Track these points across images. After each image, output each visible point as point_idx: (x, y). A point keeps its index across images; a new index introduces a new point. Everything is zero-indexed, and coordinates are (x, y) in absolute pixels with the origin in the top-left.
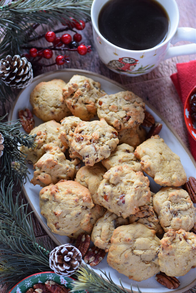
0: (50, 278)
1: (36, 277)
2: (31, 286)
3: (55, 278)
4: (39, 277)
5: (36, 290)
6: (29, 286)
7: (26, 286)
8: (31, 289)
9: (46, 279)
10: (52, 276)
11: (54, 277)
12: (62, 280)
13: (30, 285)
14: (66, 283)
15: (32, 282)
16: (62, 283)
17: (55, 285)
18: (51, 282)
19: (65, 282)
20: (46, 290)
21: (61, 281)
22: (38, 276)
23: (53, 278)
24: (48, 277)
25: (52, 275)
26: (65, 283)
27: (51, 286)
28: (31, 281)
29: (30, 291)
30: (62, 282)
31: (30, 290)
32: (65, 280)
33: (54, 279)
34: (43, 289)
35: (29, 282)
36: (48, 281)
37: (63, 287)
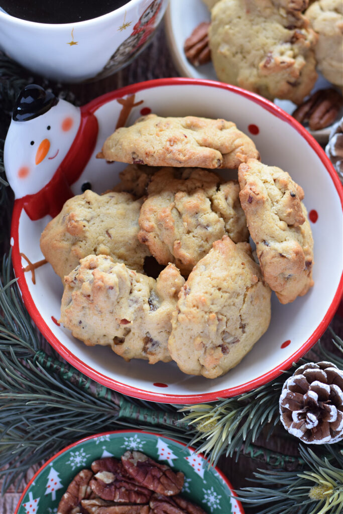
0: (133, 445)
1: (97, 443)
2: (84, 464)
3: (144, 445)
4: (105, 441)
5: (98, 475)
6: (79, 465)
7: (73, 464)
8: (85, 471)
9: (122, 447)
10: (138, 440)
11: (142, 443)
12: (163, 450)
13: (81, 462)
14: (173, 457)
15: (87, 454)
16: (162, 458)
17: (145, 462)
18: (136, 455)
19: (169, 454)
20: (123, 476)
21: (160, 452)
22: (102, 440)
23: (141, 446)
24: (126, 443)
25: (138, 438)
26: (168, 458)
27: (135, 465)
28: (84, 451)
29: (82, 478)
30: (162, 454)
31: (82, 474)
32: (171, 451)
33: (142, 448)
34: (115, 473)
35: (80, 455)
36: (128, 454)
37: (165, 468)
